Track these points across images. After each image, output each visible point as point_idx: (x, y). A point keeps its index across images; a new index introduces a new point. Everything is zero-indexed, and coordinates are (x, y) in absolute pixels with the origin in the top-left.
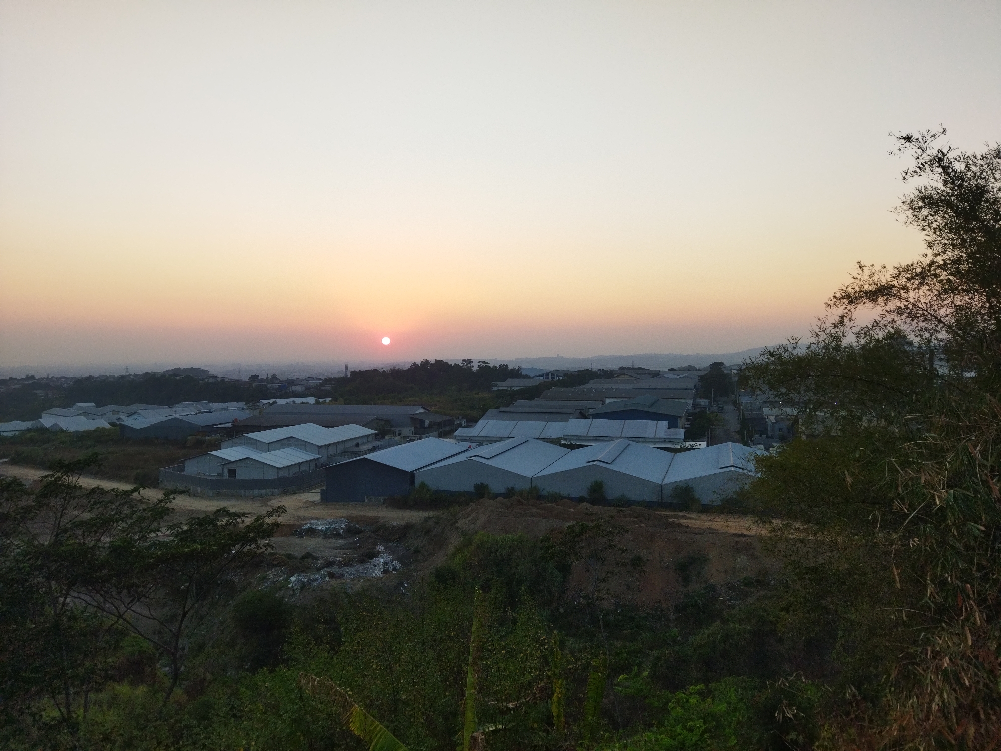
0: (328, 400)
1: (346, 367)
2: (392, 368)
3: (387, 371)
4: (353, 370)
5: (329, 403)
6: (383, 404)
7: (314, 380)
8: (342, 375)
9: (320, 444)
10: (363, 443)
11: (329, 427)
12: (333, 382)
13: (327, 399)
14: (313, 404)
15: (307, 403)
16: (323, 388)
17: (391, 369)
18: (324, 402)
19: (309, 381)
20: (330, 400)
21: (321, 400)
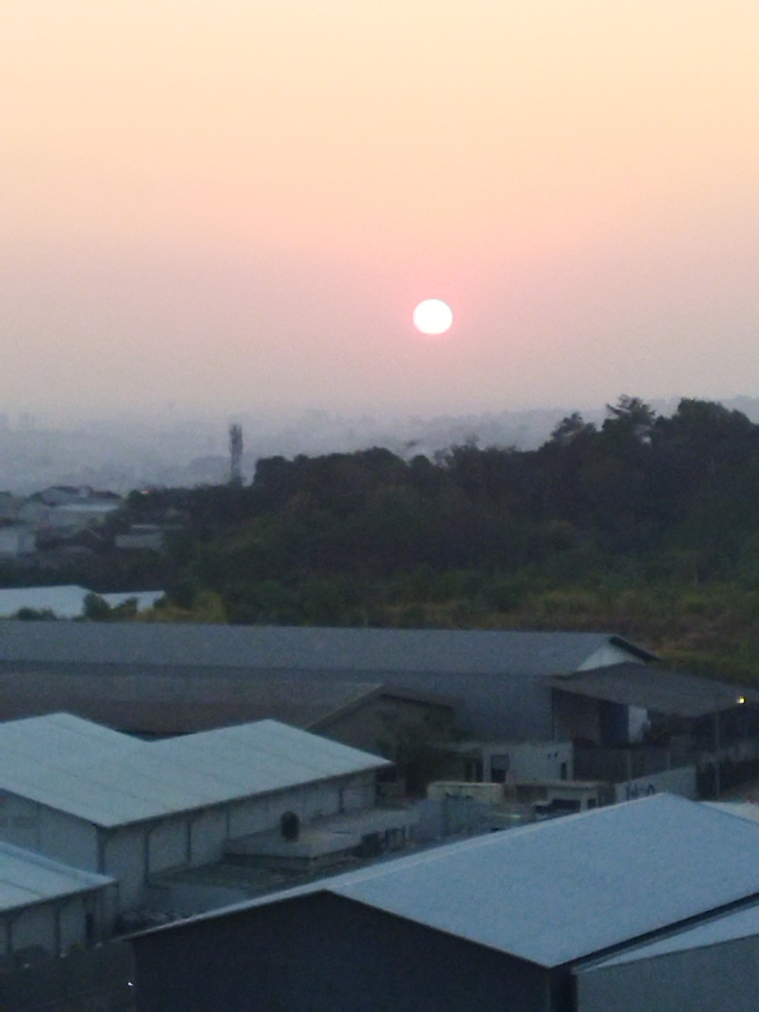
0: (146, 600)
1: (236, 436)
2: (461, 443)
3: (438, 455)
4: (269, 452)
5: (150, 617)
6: (414, 621)
7: (80, 501)
8: (215, 477)
9: (108, 820)
10: (319, 820)
11: (148, 733)
12: (172, 512)
13: (137, 595)
14: (77, 620)
15: (47, 616)
16: (122, 541)
17: (457, 451)
18: (128, 611)
19: (53, 504)
20: (159, 604)
21: (114, 600)
